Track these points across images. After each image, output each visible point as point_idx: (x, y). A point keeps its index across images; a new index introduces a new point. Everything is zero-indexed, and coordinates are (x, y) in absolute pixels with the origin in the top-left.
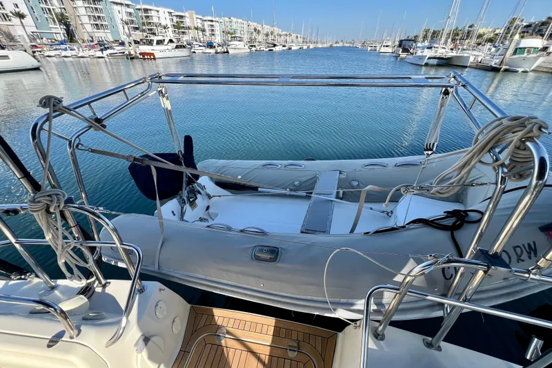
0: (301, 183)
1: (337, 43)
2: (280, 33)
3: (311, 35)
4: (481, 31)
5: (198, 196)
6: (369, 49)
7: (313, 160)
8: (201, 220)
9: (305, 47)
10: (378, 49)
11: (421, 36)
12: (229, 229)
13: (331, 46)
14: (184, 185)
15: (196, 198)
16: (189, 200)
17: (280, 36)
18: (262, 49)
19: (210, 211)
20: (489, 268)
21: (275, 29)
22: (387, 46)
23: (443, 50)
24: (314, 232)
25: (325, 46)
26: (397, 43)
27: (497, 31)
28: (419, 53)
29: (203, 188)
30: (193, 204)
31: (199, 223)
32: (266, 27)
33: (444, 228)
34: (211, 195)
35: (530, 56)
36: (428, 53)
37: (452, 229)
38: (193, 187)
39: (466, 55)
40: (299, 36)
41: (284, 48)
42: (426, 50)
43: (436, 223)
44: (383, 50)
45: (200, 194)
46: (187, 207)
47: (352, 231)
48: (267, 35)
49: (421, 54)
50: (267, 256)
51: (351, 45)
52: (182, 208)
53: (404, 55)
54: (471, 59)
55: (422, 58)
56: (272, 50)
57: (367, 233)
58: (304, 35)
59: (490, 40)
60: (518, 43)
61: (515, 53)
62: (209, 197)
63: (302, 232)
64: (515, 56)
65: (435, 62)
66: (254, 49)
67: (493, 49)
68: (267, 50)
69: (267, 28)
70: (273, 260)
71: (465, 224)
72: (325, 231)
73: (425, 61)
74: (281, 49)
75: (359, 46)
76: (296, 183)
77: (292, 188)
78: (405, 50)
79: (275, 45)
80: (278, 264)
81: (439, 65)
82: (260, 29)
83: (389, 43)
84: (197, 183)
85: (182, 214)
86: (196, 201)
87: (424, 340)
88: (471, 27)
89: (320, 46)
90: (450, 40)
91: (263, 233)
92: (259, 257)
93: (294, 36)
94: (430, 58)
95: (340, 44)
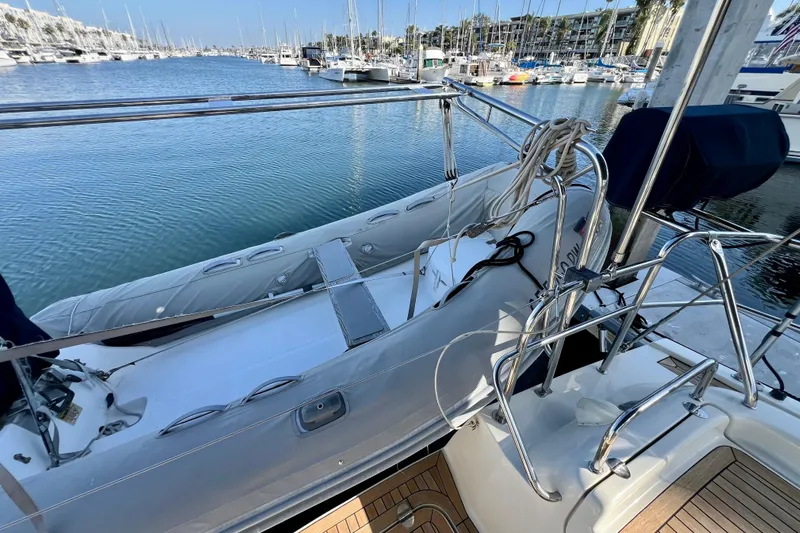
0: (288, 277)
1: (206, 50)
2: (81, 28)
3: (153, 35)
4: (386, 39)
5: (73, 387)
6: (264, 60)
7: (290, 234)
8: (105, 431)
9: (150, 57)
10: (276, 61)
11: (326, 43)
12: (220, 411)
13: (199, 55)
14: (24, 381)
15: (72, 394)
16: (53, 407)
17: (84, 34)
18: (48, 59)
19: (120, 401)
20: (586, 283)
21: (65, 19)
22: (287, 56)
23: (358, 62)
24: (368, 338)
25: (188, 54)
26: (300, 53)
27: (401, 41)
28: (333, 67)
29: (77, 365)
30: (66, 410)
31: (105, 439)
32: (39, 14)
33: (508, 262)
34: (106, 371)
35: (439, 67)
36: (343, 66)
37: (516, 259)
38: (50, 375)
39: (382, 68)
40: (128, 36)
41: (103, 58)
42: (339, 62)
43: (498, 260)
44: (284, 61)
45: (77, 380)
46: (56, 424)
47: (411, 315)
48: (48, 30)
49: (335, 67)
50: (330, 412)
51: (233, 54)
52: (44, 434)
53: (314, 69)
54: (390, 73)
55: (337, 71)
56: (76, 61)
57: (437, 305)
58: (139, 34)
59: (398, 51)
60: (424, 55)
61: (425, 66)
62: (102, 376)
63: (351, 347)
64: (426, 69)
65: (354, 77)
66: (24, 59)
67: (405, 61)
68: (64, 60)
69: (42, 18)
70: (342, 412)
71: (525, 250)
72: (383, 329)
73: (344, 76)
74: (97, 60)
75: (246, 55)
76: (281, 279)
77: (276, 289)
78: (314, 62)
79: (79, 52)
80: (352, 414)
81: (359, 81)
82: (25, 19)
83: (290, 52)
84: (59, 363)
85: (51, 446)
86: (75, 401)
87: (535, 391)
88: (374, 33)
89: (180, 55)
90: (360, 49)
91: (292, 382)
92: (313, 422)
93: (116, 36)
94: (346, 72)
95: (214, 53)
